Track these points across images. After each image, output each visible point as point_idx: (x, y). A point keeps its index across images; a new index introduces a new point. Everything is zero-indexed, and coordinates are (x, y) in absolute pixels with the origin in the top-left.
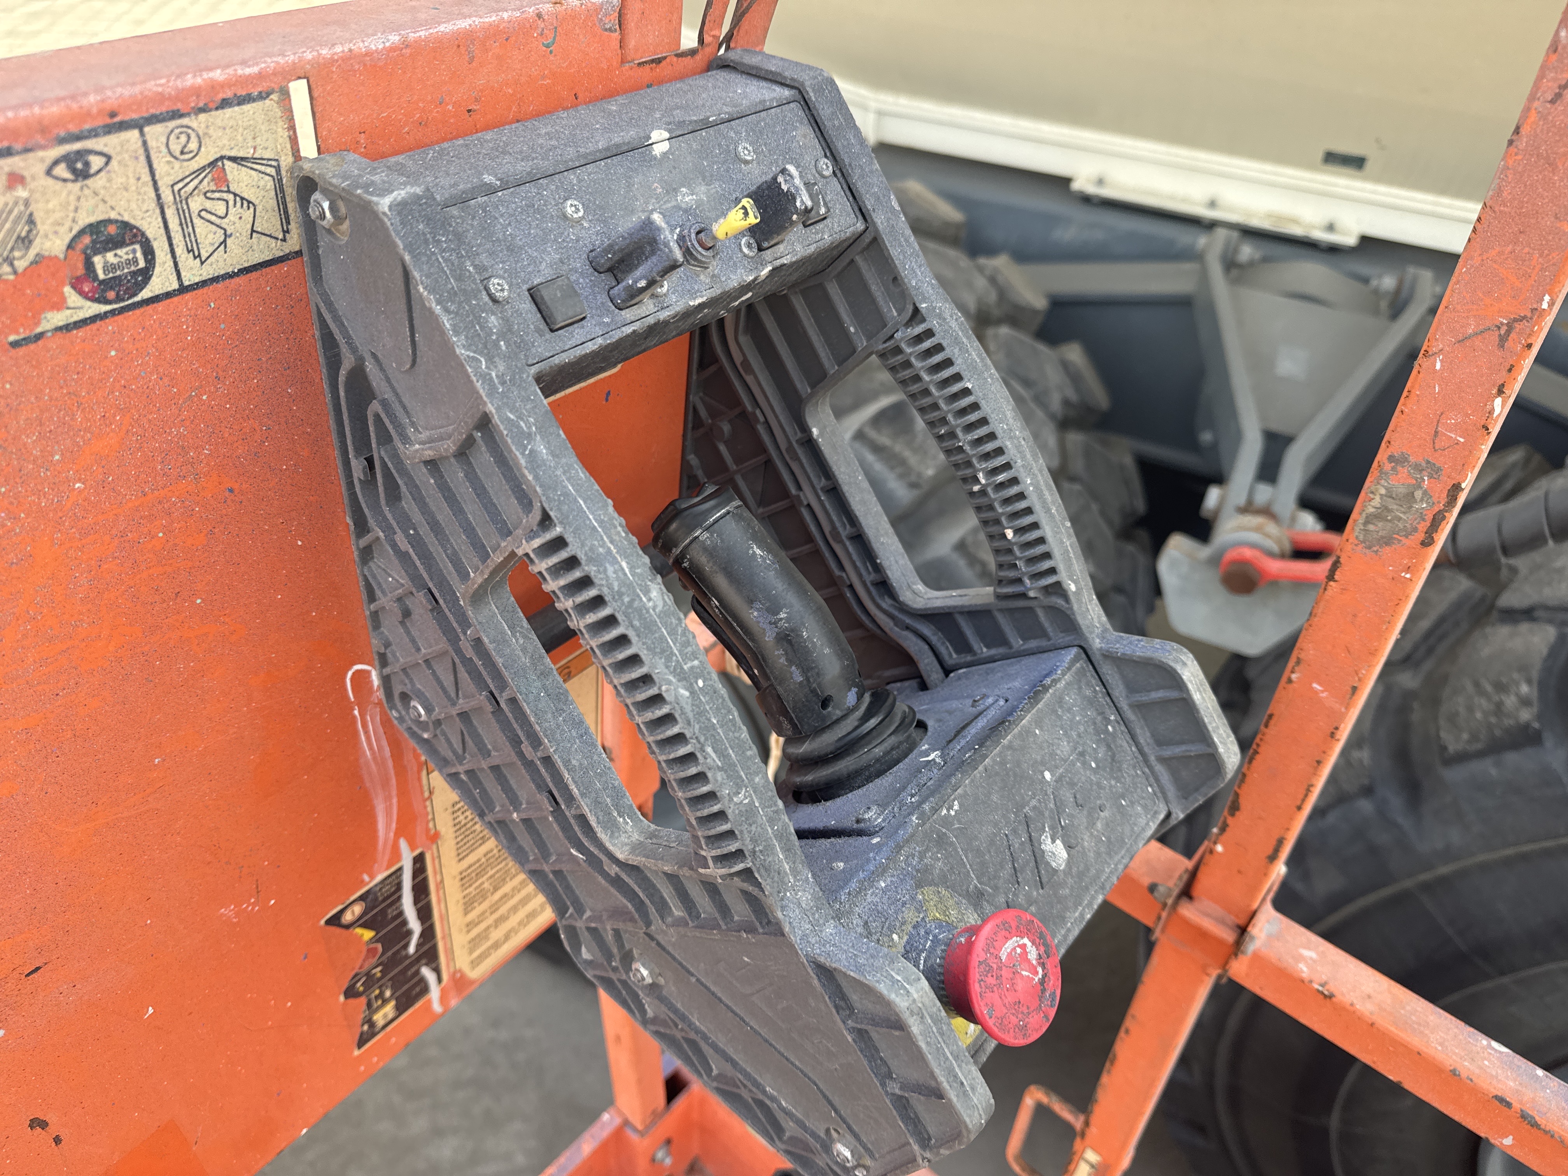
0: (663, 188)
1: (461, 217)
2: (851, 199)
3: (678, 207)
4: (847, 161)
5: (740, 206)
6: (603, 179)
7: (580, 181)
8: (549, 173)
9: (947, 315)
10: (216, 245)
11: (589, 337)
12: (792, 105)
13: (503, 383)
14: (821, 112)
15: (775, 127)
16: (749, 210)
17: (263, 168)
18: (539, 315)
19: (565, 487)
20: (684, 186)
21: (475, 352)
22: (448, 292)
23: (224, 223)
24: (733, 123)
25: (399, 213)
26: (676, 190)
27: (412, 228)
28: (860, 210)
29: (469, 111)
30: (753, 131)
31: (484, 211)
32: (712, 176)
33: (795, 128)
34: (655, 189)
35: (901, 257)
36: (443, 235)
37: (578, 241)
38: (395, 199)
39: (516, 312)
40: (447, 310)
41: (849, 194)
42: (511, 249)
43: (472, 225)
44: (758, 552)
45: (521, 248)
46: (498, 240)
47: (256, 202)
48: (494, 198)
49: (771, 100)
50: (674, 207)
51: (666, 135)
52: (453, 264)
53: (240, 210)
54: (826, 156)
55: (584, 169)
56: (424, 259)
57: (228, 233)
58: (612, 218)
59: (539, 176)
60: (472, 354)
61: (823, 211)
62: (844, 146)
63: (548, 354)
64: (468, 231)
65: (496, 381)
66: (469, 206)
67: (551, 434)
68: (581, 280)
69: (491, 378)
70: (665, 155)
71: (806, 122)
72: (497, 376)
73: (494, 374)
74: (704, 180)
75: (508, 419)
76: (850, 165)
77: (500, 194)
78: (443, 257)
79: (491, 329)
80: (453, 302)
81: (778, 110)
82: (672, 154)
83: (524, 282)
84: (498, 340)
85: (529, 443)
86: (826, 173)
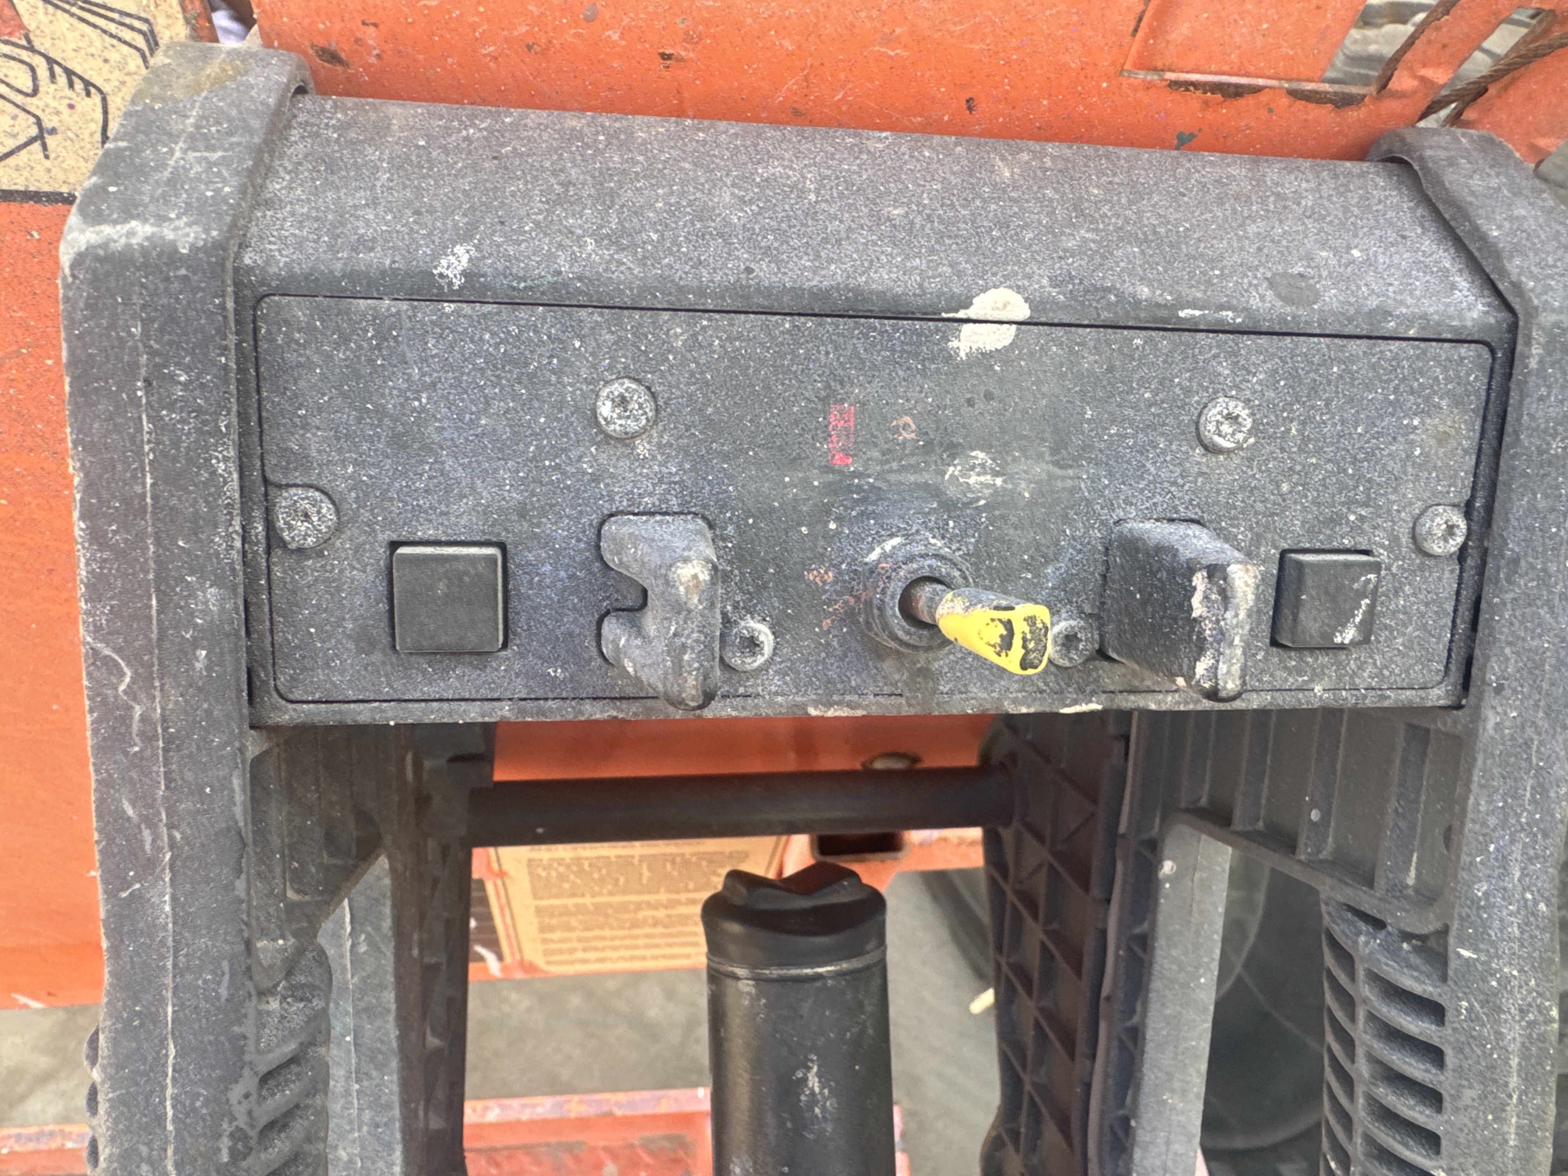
0: (922, 432)
1: (310, 329)
2: (1461, 627)
3: (935, 492)
4: (1513, 547)
5: (1005, 615)
6: (763, 361)
7: (693, 343)
8: (618, 301)
9: (1510, 1005)
10: (22, 139)
11: (484, 693)
12: (1463, 350)
13: (148, 738)
14: (1531, 406)
15: (1368, 387)
16: (1017, 642)
17: (112, 28)
18: (383, 607)
19: (162, 1001)
20: (985, 447)
21: (118, 650)
22: (126, 501)
23: (32, 104)
24: (1248, 341)
25: (96, 281)
26: (954, 450)
27: (112, 326)
28: (1469, 662)
29: (665, 57)
30: (1294, 377)
31: (382, 336)
32: (1086, 447)
33: (1429, 409)
34: (896, 430)
35: (1492, 821)
36: (187, 369)
37: (596, 479)
38: (105, 245)
39: (328, 581)
40: (96, 537)
41: (1465, 613)
42: (399, 442)
43: (329, 357)
44: (814, 1082)
45: (427, 448)
46: (381, 412)
47: (106, 88)
48: (426, 313)
49: (1410, 321)
50: (925, 486)
51: (1023, 312)
52: (176, 444)
53: (68, 92)
54: (1468, 511)
55: (724, 321)
56: (104, 406)
57: (47, 124)
58: (726, 457)
59: (582, 299)
60: (107, 652)
61: (1349, 635)
62: (1532, 509)
63: (351, 694)
64: (310, 366)
65: (135, 727)
66: (347, 312)
67: (207, 880)
68: (547, 568)
69: (126, 720)
70: (983, 359)
71: (1475, 403)
72: (144, 719)
73: (138, 711)
74: (1054, 451)
75: (120, 814)
76: (1515, 561)
77: (448, 308)
78: (155, 419)
79: (192, 614)
80: (125, 526)
81: (1410, 349)
82: (1005, 363)
83: (389, 523)
84: (195, 644)
85: (137, 878)
86: (1437, 548)
